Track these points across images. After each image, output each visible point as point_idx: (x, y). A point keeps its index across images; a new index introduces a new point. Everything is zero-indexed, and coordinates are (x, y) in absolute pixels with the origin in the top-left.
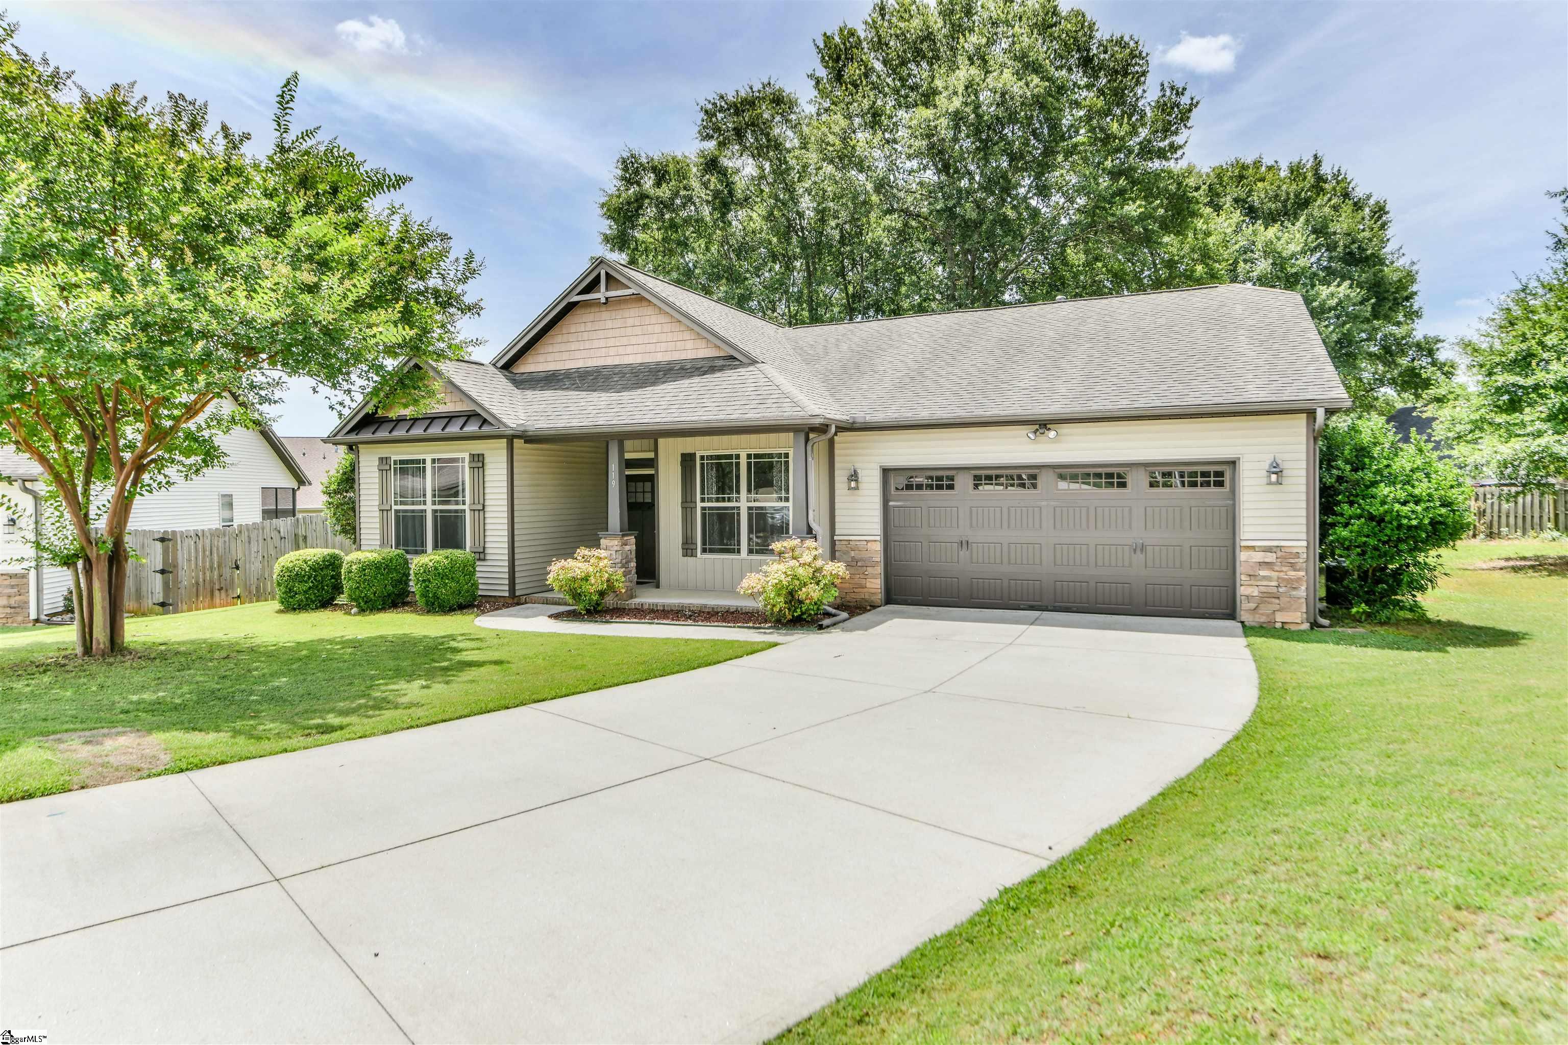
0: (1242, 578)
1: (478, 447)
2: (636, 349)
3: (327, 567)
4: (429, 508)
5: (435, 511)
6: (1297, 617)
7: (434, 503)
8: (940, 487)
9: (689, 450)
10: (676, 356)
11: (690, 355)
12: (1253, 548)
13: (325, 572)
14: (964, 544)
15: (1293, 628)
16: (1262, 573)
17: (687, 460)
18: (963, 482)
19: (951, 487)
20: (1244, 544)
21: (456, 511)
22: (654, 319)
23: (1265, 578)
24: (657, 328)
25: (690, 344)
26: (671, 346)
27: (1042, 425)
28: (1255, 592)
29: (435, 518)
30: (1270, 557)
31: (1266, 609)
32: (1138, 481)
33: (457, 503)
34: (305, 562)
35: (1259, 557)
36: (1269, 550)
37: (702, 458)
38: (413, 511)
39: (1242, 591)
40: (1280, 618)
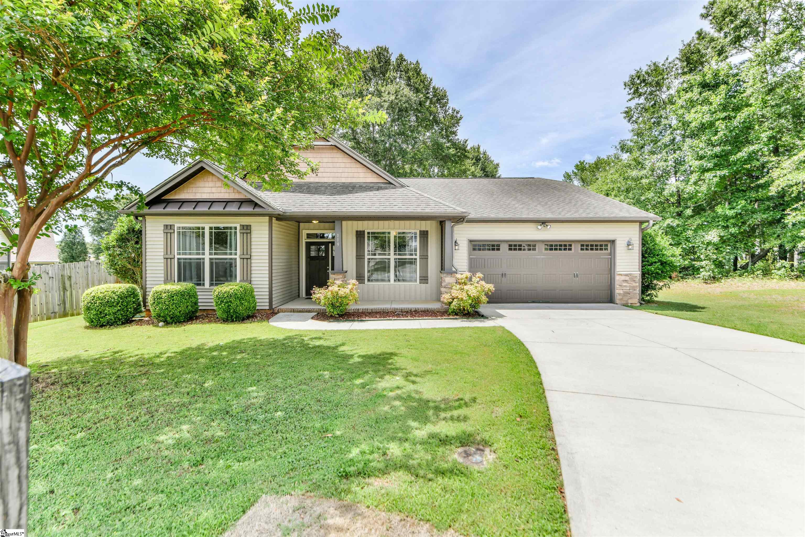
0: (617, 286)
1: (246, 221)
2: (328, 175)
3: (130, 296)
4: (207, 257)
5: (211, 259)
6: (635, 301)
7: (211, 254)
8: (493, 249)
9: (360, 229)
10: (354, 180)
11: (362, 180)
12: (621, 275)
13: (129, 299)
14: (503, 275)
15: (634, 305)
16: (624, 284)
17: (360, 235)
18: (504, 247)
19: (498, 249)
20: (619, 273)
21: (231, 259)
22: (340, 160)
23: (625, 286)
24: (342, 165)
25: (362, 175)
26: (351, 175)
27: (544, 222)
28: (621, 292)
29: (211, 264)
30: (627, 278)
31: (625, 299)
32: (576, 248)
33: (231, 254)
34: (114, 292)
35: (623, 278)
36: (626, 275)
37: (368, 233)
38: (190, 259)
39: (617, 291)
40: (630, 301)
